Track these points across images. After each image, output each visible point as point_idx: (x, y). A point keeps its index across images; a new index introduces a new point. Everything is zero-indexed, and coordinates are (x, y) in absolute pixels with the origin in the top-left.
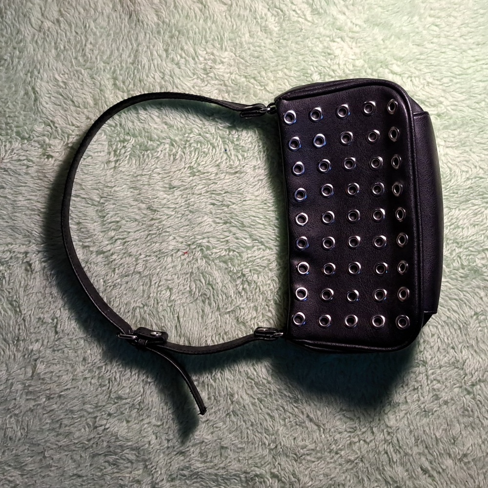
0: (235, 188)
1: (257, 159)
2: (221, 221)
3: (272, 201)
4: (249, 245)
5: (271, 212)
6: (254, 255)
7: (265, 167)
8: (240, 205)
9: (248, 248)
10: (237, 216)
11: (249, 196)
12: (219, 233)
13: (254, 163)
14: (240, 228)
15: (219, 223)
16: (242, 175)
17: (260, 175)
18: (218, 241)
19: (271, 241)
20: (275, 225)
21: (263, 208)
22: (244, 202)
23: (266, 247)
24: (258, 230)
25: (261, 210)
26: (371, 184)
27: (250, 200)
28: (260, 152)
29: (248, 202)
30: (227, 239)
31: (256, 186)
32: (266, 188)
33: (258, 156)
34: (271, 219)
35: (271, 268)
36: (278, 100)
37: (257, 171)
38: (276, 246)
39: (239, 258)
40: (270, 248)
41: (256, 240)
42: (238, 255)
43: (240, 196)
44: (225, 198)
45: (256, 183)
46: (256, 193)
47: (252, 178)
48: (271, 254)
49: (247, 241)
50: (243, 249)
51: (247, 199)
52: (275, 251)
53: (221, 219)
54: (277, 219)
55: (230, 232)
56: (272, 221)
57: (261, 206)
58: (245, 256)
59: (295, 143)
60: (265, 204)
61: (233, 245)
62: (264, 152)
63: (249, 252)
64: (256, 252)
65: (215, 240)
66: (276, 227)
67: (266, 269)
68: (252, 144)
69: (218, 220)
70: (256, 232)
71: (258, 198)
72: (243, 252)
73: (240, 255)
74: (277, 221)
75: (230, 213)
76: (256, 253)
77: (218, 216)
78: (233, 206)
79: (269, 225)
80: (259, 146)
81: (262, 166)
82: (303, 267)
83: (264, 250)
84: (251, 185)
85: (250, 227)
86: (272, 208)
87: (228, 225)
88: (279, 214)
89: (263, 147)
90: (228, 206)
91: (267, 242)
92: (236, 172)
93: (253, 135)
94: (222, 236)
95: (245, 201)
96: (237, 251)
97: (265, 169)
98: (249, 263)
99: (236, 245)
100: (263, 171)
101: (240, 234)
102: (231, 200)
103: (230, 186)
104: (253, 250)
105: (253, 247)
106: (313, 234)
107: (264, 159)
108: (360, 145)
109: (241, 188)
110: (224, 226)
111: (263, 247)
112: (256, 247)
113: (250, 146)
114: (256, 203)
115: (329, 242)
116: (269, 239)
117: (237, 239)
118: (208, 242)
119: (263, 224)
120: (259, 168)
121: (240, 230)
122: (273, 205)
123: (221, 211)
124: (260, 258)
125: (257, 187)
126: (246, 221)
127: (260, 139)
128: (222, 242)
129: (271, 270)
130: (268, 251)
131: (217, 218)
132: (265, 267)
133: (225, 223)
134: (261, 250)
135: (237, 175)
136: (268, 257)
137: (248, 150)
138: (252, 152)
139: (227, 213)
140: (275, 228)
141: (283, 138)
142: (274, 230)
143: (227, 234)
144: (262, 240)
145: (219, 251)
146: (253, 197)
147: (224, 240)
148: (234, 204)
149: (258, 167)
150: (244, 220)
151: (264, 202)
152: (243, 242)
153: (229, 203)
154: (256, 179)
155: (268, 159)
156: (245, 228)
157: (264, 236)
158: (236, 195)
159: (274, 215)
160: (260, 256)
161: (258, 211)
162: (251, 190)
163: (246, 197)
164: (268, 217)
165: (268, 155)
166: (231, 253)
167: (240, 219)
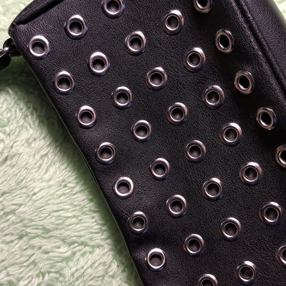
0: (13, 183)
1: (26, 127)
2: (13, 238)
3: (72, 178)
4: (66, 255)
5: (79, 195)
6: (79, 266)
7: (43, 136)
8: (29, 204)
9: (67, 259)
10: (31, 220)
11: (38, 186)
12: (18, 256)
13: (24, 136)
14: (45, 235)
15: (12, 241)
16: (15, 160)
17: (41, 149)
18: (22, 267)
19: (95, 235)
20: (91, 210)
21: (64, 194)
22: (34, 197)
23: (93, 247)
24: (70, 227)
25: (63, 198)
26: (200, 93)
27: (41, 189)
28: (26, 116)
29: (39, 195)
30: (31, 260)
31: (42, 167)
32: (58, 164)
33: (26, 124)
34: (82, 203)
35: (111, 273)
36: (13, 29)
37: (33, 145)
38: (106, 239)
39: (61, 279)
40: (99, 246)
41: (73, 243)
42: (57, 275)
43: (24, 190)
44: (4, 203)
45: (40, 163)
46: (47, 177)
47: (31, 159)
48: (104, 254)
49: (62, 250)
50: (60, 264)
51: (36, 190)
52: (107, 248)
53: (13, 234)
54: (91, 200)
55: (33, 247)
56: (84, 207)
57: (60, 193)
58: (67, 272)
59: (64, 80)
60: (65, 186)
61: (43, 266)
62: (32, 115)
63: (71, 264)
64: (82, 259)
65: (17, 267)
66: (94, 212)
67: (106, 278)
68: (10, 110)
69: (8, 238)
70: (68, 233)
71: (52, 183)
72: (62, 269)
73: (61, 275)
74: (92, 204)
75: (22, 221)
76: (82, 262)
77: (6, 232)
78: (22, 209)
79: (84, 213)
80: (21, 109)
81: (38, 134)
82: (155, 256)
83: (91, 253)
84: (32, 168)
85: (57, 229)
86: (78, 188)
87: (25, 238)
88: (91, 192)
89: (28, 108)
90: (13, 212)
91: (91, 239)
92: (6, 159)
93: (8, 98)
94: (23, 259)
95: (35, 194)
96: (53, 270)
97: (44, 138)
98: (77, 280)
99: (47, 262)
100: (42, 142)
101: (47, 245)
102: (14, 202)
103: (5, 183)
104: (75, 259)
105: (74, 254)
106: (148, 201)
107: (37, 124)
108: (160, 44)
109: (21, 178)
110: (21, 241)
111: (87, 249)
112: (78, 254)
113: (9, 115)
114: (52, 191)
115: (177, 203)
116: (92, 233)
117: (47, 253)
118: (8, 275)
119: (74, 216)
120: (35, 140)
121: (45, 238)
122: (77, 183)
123: (8, 223)
124: (91, 266)
125: (44, 166)
126: (48, 223)
127: (19, 99)
128: (28, 266)
129: (113, 277)
130: (97, 251)
131: (6, 235)
132: (103, 276)
133: (21, 237)
134: (87, 254)
135: (8, 163)
136: (101, 261)
137: (9, 122)
138: (15, 122)
139: (17, 223)
140: (94, 215)
141: (43, 81)
142: (93, 218)
143: (29, 252)
144: (82, 239)
145: (27, 281)
146: (44, 184)
147: (28, 263)
148: (20, 205)
149: (32, 139)
150: (45, 221)
151: (63, 184)
152: (56, 254)
153: (14, 207)
154: (38, 157)
155: (41, 122)
156: (51, 234)
157: (82, 233)
158: (19, 192)
159: (85, 197)
160: (90, 263)
161: (58, 201)
162: (37, 176)
163: (34, 188)
164: (76, 203)
165: (39, 116)
166: (47, 277)
167: (37, 223)
